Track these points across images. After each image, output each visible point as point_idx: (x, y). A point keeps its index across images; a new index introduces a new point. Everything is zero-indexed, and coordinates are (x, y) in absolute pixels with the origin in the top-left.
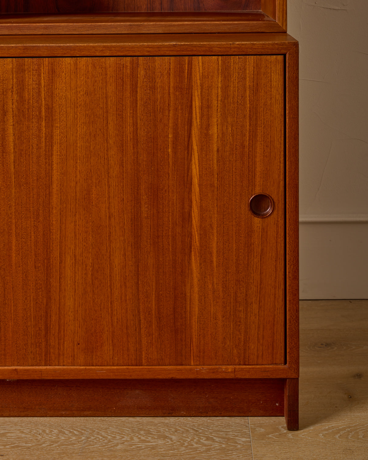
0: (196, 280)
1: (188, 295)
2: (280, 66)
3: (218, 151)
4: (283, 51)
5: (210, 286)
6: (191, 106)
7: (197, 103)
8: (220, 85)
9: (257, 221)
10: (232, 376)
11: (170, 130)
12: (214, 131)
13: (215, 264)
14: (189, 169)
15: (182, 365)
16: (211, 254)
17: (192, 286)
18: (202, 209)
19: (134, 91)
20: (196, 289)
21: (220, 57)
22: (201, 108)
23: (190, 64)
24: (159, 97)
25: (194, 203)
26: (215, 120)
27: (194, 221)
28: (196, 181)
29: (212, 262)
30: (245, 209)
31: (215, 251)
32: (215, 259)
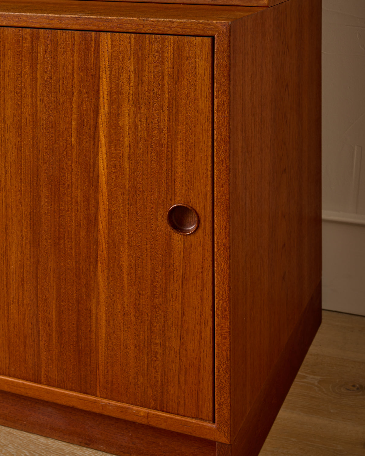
0: (102, 297)
1: (94, 312)
2: (207, 51)
3: (129, 146)
4: (210, 33)
5: (120, 307)
6: (98, 91)
7: (104, 87)
8: (132, 69)
9: (177, 237)
10: (144, 421)
11: (74, 116)
12: (126, 122)
13: (125, 281)
14: (95, 164)
15: (87, 394)
16: (121, 267)
17: (98, 303)
18: (111, 214)
19: (34, 67)
20: (103, 307)
21: (133, 35)
22: (110, 93)
23: (97, 41)
24: (61, 76)
25: (101, 205)
26: (126, 109)
27: (100, 226)
28: (103, 179)
29: (122, 278)
30: (162, 221)
31: (125, 265)
32: (125, 276)
